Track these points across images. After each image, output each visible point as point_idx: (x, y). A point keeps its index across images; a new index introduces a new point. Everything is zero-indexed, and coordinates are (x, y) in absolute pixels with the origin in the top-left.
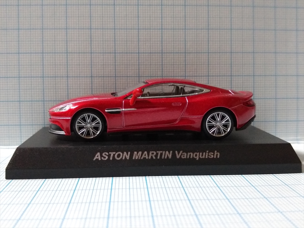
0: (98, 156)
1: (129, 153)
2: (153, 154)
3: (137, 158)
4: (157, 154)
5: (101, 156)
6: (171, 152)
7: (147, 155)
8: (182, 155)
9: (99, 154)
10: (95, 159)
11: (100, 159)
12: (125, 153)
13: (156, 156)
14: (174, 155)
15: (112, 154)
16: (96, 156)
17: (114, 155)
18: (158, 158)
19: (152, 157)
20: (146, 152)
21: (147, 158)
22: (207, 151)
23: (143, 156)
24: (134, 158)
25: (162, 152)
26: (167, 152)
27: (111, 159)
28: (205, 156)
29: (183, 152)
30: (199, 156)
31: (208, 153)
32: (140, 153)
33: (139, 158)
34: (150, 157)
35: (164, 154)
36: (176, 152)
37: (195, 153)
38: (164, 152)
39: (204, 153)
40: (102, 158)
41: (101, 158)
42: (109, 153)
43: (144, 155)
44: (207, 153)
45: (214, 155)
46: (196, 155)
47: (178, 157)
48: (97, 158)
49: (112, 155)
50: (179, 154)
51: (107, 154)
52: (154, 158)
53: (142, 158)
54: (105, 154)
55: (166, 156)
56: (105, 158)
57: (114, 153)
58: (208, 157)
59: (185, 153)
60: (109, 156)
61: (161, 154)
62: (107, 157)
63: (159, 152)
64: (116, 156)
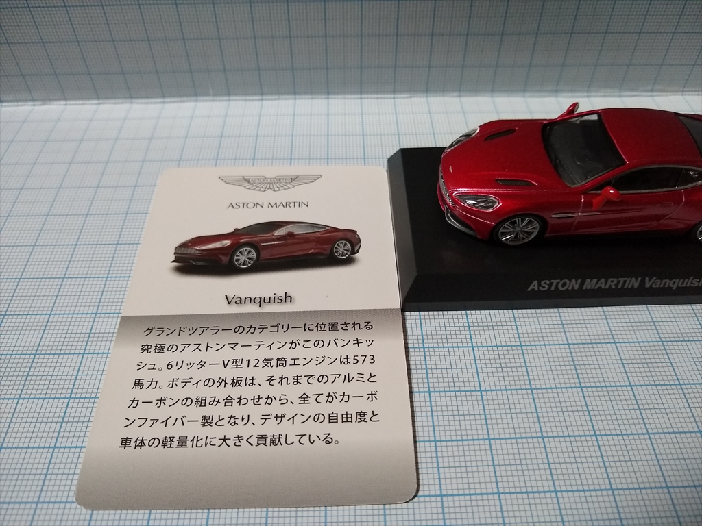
0: (534, 286)
1: (579, 281)
2: (612, 281)
3: (588, 288)
4: (619, 282)
5: (540, 285)
6: (640, 279)
7: (603, 284)
8: (653, 283)
9: (536, 282)
10: (529, 290)
11: (536, 290)
13: (617, 285)
14: (642, 283)
15: (555, 282)
16: (532, 285)
17: (558, 283)
19: (610, 286)
20: (603, 280)
21: (603, 287)
22: (691, 277)
23: (599, 285)
24: (585, 288)
25: (625, 279)
26: (634, 279)
27: (553, 288)
28: (687, 284)
29: (656, 279)
30: (678, 284)
31: (692, 279)
32: (595, 280)
33: (593, 288)
34: (607, 287)
35: (627, 282)
36: (647, 279)
37: (673, 281)
38: (629, 279)
39: (686, 281)
40: (541, 288)
41: (538, 289)
42: (550, 281)
43: (600, 282)
44: (690, 280)
45: (699, 282)
46: (674, 283)
47: (647, 285)
48: (533, 288)
49: (554, 284)
50: (650, 281)
51: (548, 282)
52: (613, 287)
53: (596, 287)
54: (545, 283)
55: (631, 284)
56: (544, 287)
57: (558, 281)
58: (690, 286)
59: (659, 281)
60: (550, 285)
61: (625, 282)
62: (547, 287)
63: (622, 279)
64: (560, 286)
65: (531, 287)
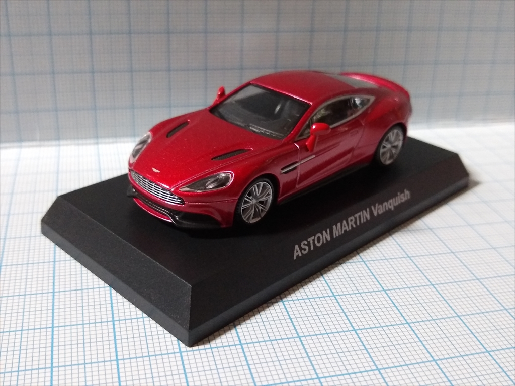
0: (297, 252)
1: (328, 230)
2: (351, 220)
3: (338, 235)
4: (356, 218)
5: (301, 249)
6: (368, 209)
7: (346, 225)
8: (378, 209)
9: (297, 247)
10: (295, 258)
11: (300, 255)
12: (324, 232)
13: (355, 223)
14: (371, 213)
15: (311, 240)
16: (295, 251)
17: (314, 240)
18: (358, 223)
19: (352, 226)
21: (348, 230)
22: (399, 194)
23: (344, 229)
24: (335, 237)
25: (359, 214)
26: (364, 211)
27: (312, 248)
29: (378, 205)
30: (393, 205)
33: (340, 234)
34: (350, 228)
35: (362, 216)
36: (373, 207)
37: (389, 203)
38: (361, 213)
39: (396, 198)
40: (303, 251)
41: (302, 253)
42: (307, 241)
44: (399, 196)
45: (404, 196)
47: (376, 214)
49: (312, 242)
51: (306, 243)
52: (354, 226)
53: (343, 232)
54: (304, 244)
55: (364, 217)
56: (305, 250)
57: (313, 237)
58: (401, 202)
59: (380, 206)
60: (309, 245)
61: (360, 217)
62: (307, 248)
63: (357, 215)
64: (316, 242)
65: (296, 254)
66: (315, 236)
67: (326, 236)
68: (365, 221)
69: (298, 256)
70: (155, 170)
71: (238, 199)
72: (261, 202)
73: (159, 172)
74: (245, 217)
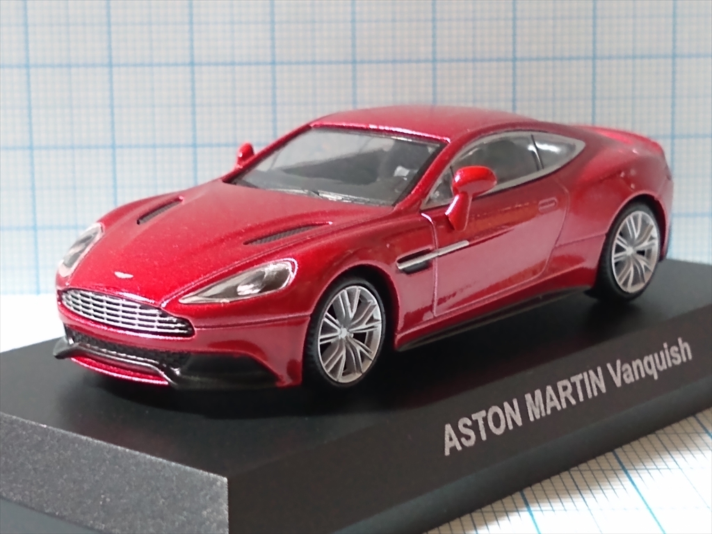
0: (451, 442)
1: (516, 403)
2: (564, 388)
3: (538, 417)
4: (574, 385)
5: (459, 435)
6: (599, 369)
7: (554, 397)
8: (622, 373)
9: (448, 428)
10: (447, 453)
11: (459, 448)
12: (507, 405)
13: (575, 395)
14: (608, 379)
15: (479, 418)
16: (447, 438)
17: (485, 419)
18: (581, 397)
19: (567, 400)
20: (549, 389)
21: (559, 408)
22: (665, 345)
23: (550, 405)
24: (532, 419)
25: (580, 376)
26: (592, 373)
27: (484, 436)
28: (666, 361)
29: (622, 364)
30: (656, 368)
31: (669, 348)
32: (539, 395)
33: (543, 414)
34: (564, 404)
35: (587, 383)
36: (609, 366)
37: (645, 362)
38: (586, 377)
39: (662, 354)
40: (463, 440)
41: (461, 444)
42: (471, 419)
43: (548, 400)
44: (667, 352)
45: (679, 352)
46: (649, 362)
47: (618, 383)
49: (481, 423)
50: (615, 372)
51: (468, 422)
52: (573, 402)
53: (549, 412)
54: (465, 426)
55: (594, 386)
56: (468, 438)
57: (483, 413)
58: (673, 364)
59: (627, 366)
60: (475, 427)
61: (582, 382)
62: (472, 433)
63: (577, 379)
64: (491, 425)
65: (448, 445)
66: (487, 412)
67: (510, 415)
68: (596, 394)
69: (453, 449)
70: (120, 275)
71: (311, 316)
72: (360, 337)
73: (130, 276)
74: (327, 366)
